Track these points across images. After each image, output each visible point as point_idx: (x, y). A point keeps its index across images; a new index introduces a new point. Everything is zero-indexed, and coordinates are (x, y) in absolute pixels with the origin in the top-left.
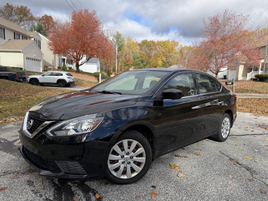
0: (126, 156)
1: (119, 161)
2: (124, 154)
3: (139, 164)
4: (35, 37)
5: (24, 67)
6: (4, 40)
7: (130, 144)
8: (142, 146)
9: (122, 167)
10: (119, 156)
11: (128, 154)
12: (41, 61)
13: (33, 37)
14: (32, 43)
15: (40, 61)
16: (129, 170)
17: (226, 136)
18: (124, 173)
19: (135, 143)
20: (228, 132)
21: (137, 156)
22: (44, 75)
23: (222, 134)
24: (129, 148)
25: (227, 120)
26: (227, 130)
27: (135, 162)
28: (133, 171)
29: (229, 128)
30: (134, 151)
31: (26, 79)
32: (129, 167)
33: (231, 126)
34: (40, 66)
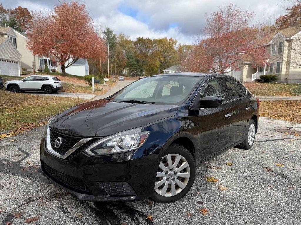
0: (170, 172)
1: (163, 178)
2: (168, 170)
3: (183, 180)
4: (9, 34)
7: (173, 159)
8: (186, 160)
10: (163, 173)
11: (172, 169)
12: (19, 63)
13: (6, 34)
14: (7, 41)
15: (17, 63)
16: (173, 187)
17: (252, 143)
18: (169, 190)
19: (179, 157)
20: (253, 139)
21: (181, 172)
22: (26, 80)
23: (249, 141)
24: (173, 163)
25: (253, 126)
26: (252, 137)
27: (179, 178)
28: (177, 187)
29: (254, 134)
30: (178, 167)
31: (3, 85)
32: (173, 183)
33: (256, 133)
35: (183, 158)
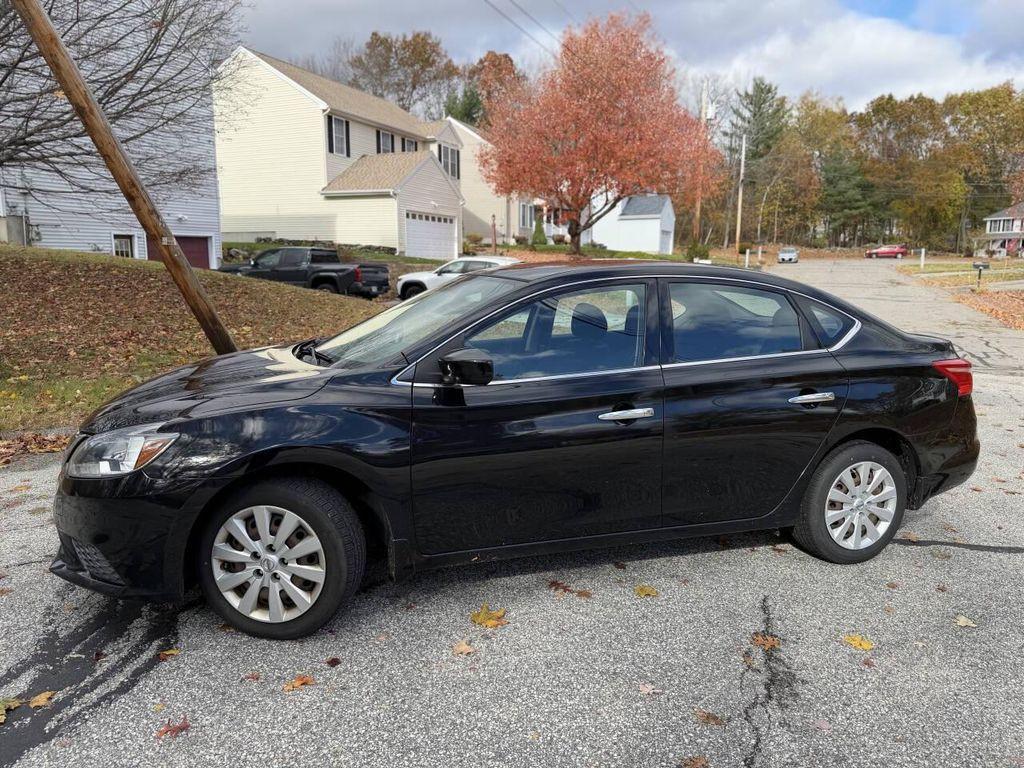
0: (265, 556)
1: (247, 567)
2: (260, 550)
3: (307, 586)
5: (400, 244)
6: (348, 159)
8: (314, 533)
9: (256, 585)
10: (246, 554)
11: (270, 549)
12: (456, 221)
13: (434, 141)
15: (451, 221)
16: (275, 598)
17: (870, 541)
18: (262, 603)
20: (884, 525)
21: (299, 561)
23: (836, 532)
24: (273, 533)
26: (875, 517)
27: (295, 579)
28: (288, 603)
30: (290, 543)
32: (275, 589)
34: (452, 239)
35: (304, 522)
